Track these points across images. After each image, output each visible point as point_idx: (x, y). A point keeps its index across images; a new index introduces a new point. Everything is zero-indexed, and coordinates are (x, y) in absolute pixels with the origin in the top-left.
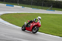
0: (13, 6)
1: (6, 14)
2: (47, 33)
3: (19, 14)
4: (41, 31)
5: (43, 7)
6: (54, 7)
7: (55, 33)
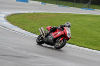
0: (28, 2)
1: (16, 14)
2: (82, 45)
3: (37, 14)
4: (72, 42)
5: (76, 4)
6: (93, 4)
7: (95, 45)
